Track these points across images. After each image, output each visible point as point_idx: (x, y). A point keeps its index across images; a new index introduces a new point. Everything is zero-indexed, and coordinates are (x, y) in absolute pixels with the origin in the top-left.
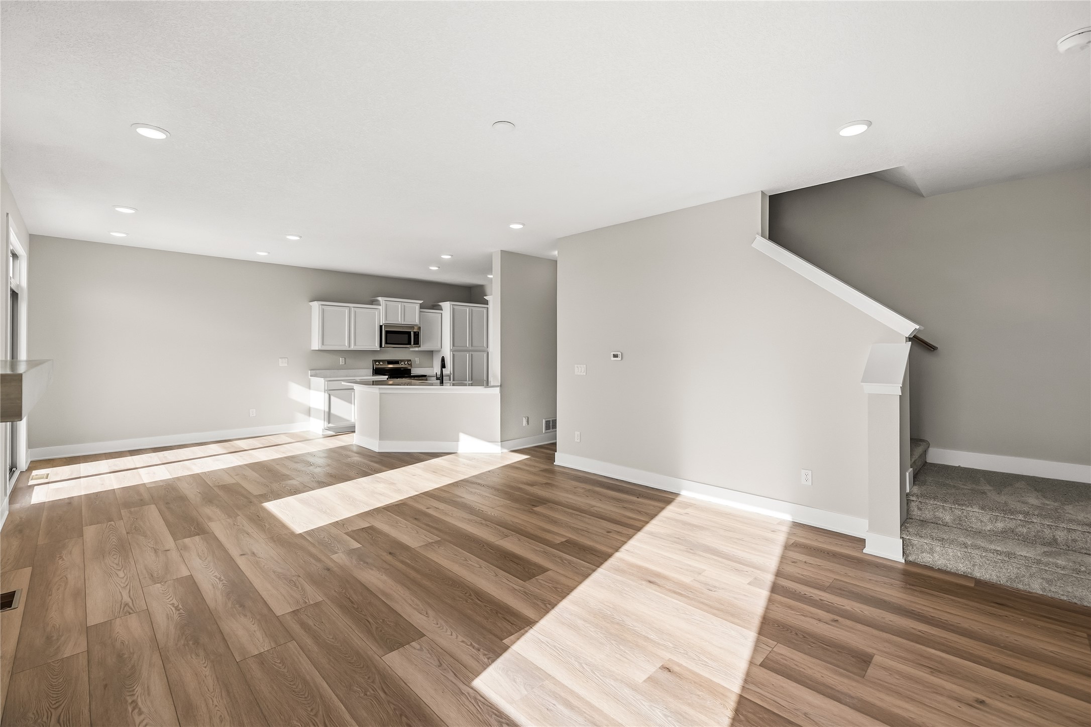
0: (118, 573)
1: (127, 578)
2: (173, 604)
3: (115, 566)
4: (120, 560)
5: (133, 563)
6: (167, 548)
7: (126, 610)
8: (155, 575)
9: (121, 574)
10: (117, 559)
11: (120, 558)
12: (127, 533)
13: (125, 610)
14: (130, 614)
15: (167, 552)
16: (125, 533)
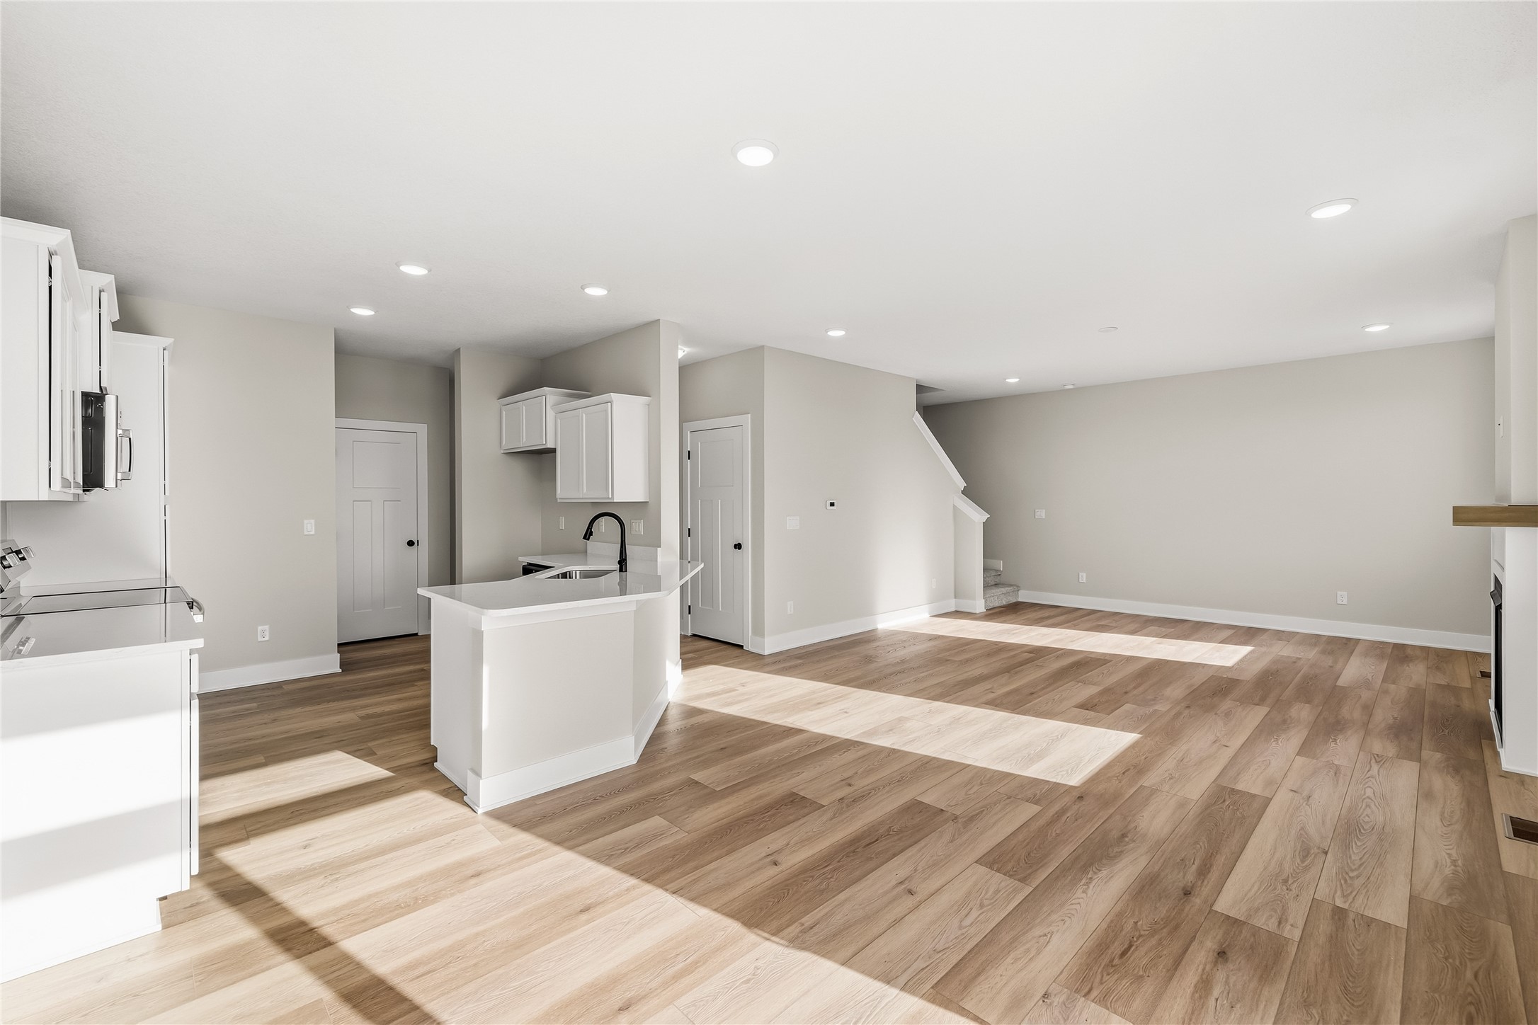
0: (1372, 796)
1: (1364, 784)
2: (1336, 744)
3: (1372, 805)
4: (1362, 810)
5: (1348, 799)
6: (1291, 794)
7: (1379, 759)
8: (1332, 773)
9: (1369, 792)
10: (1365, 813)
11: (1360, 813)
12: (1326, 853)
13: (1381, 759)
14: (1377, 755)
15: (1295, 789)
16: (1329, 855)
